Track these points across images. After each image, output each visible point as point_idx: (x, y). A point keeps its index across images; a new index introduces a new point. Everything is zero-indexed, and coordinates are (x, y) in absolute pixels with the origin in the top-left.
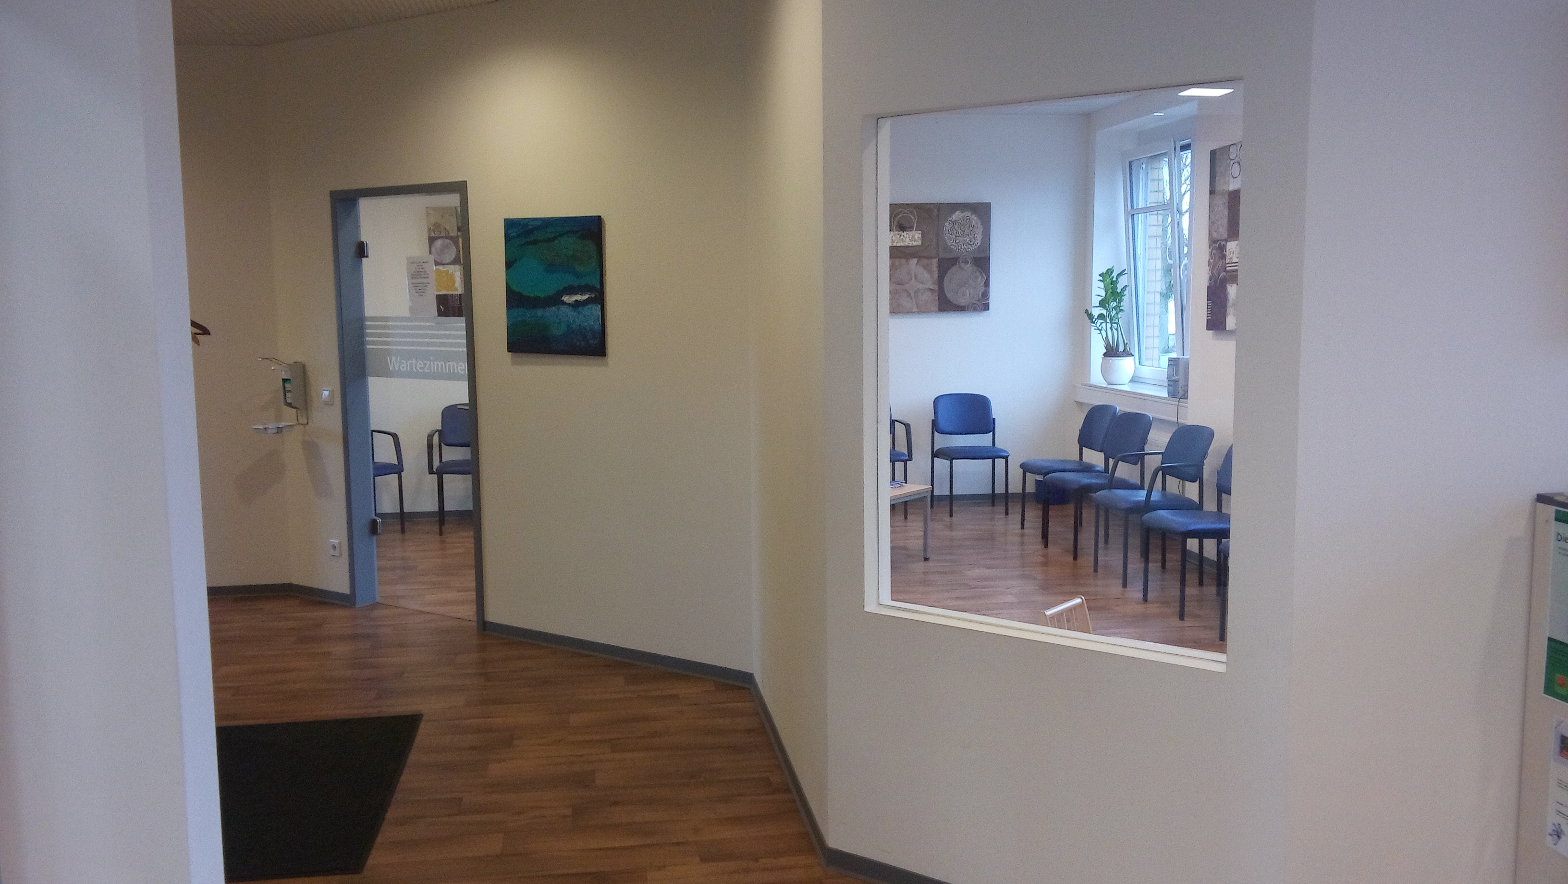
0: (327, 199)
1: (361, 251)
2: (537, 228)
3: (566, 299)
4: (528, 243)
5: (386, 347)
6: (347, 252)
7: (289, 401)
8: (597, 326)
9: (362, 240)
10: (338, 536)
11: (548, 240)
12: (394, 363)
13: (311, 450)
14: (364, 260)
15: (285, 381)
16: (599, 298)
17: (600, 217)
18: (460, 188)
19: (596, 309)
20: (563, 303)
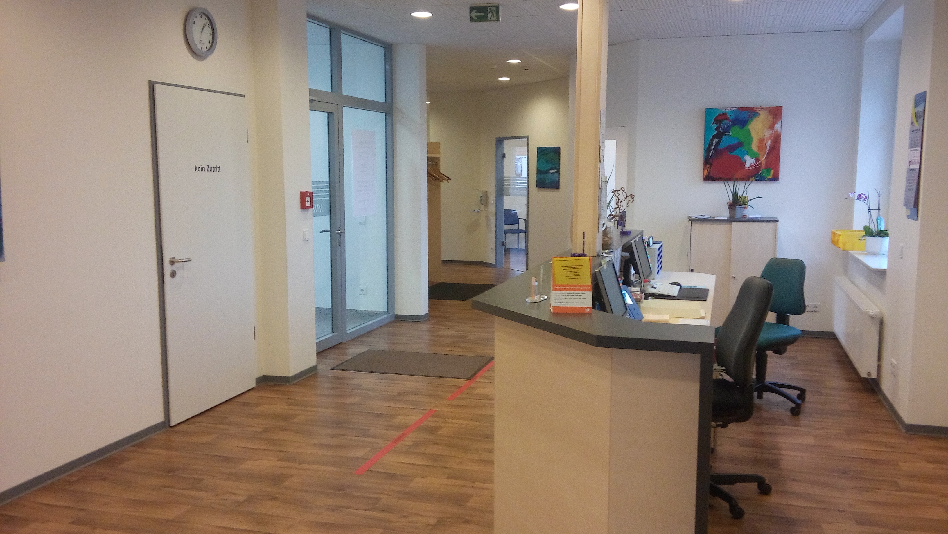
0: (495, 140)
1: (504, 156)
2: (544, 150)
3: (551, 171)
4: (542, 155)
5: (509, 186)
6: (500, 156)
7: (482, 203)
8: (557, 179)
9: (505, 153)
10: (493, 246)
11: (546, 154)
12: (511, 192)
13: (487, 218)
14: (505, 159)
15: (481, 196)
16: (558, 171)
17: (559, 147)
18: (527, 137)
19: (557, 175)
20: (550, 173)
